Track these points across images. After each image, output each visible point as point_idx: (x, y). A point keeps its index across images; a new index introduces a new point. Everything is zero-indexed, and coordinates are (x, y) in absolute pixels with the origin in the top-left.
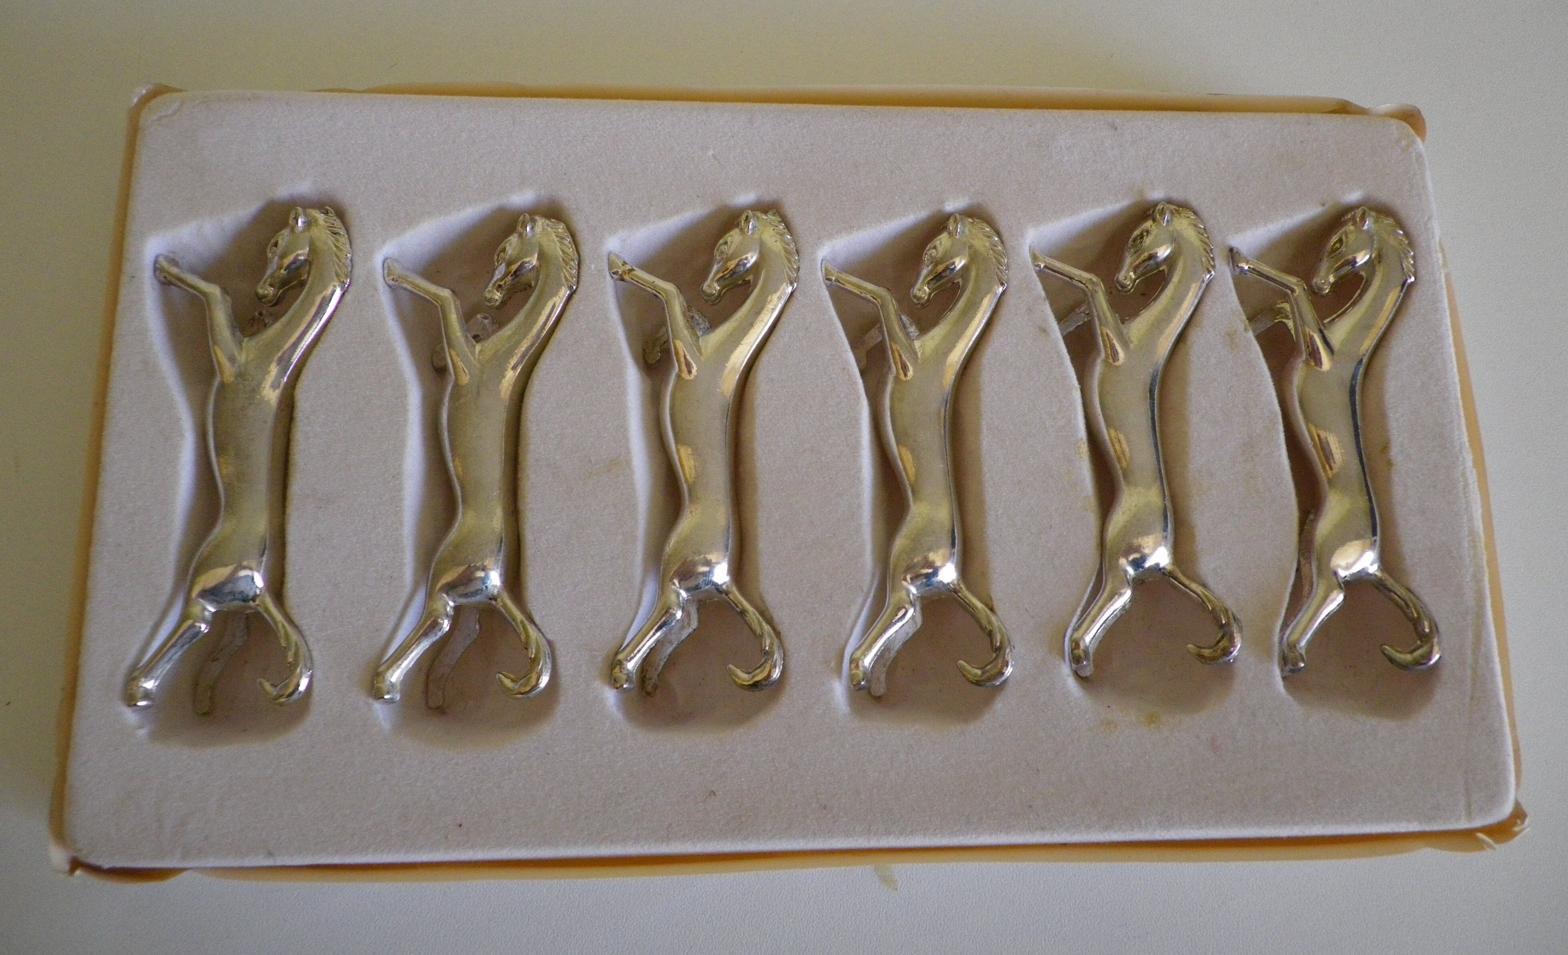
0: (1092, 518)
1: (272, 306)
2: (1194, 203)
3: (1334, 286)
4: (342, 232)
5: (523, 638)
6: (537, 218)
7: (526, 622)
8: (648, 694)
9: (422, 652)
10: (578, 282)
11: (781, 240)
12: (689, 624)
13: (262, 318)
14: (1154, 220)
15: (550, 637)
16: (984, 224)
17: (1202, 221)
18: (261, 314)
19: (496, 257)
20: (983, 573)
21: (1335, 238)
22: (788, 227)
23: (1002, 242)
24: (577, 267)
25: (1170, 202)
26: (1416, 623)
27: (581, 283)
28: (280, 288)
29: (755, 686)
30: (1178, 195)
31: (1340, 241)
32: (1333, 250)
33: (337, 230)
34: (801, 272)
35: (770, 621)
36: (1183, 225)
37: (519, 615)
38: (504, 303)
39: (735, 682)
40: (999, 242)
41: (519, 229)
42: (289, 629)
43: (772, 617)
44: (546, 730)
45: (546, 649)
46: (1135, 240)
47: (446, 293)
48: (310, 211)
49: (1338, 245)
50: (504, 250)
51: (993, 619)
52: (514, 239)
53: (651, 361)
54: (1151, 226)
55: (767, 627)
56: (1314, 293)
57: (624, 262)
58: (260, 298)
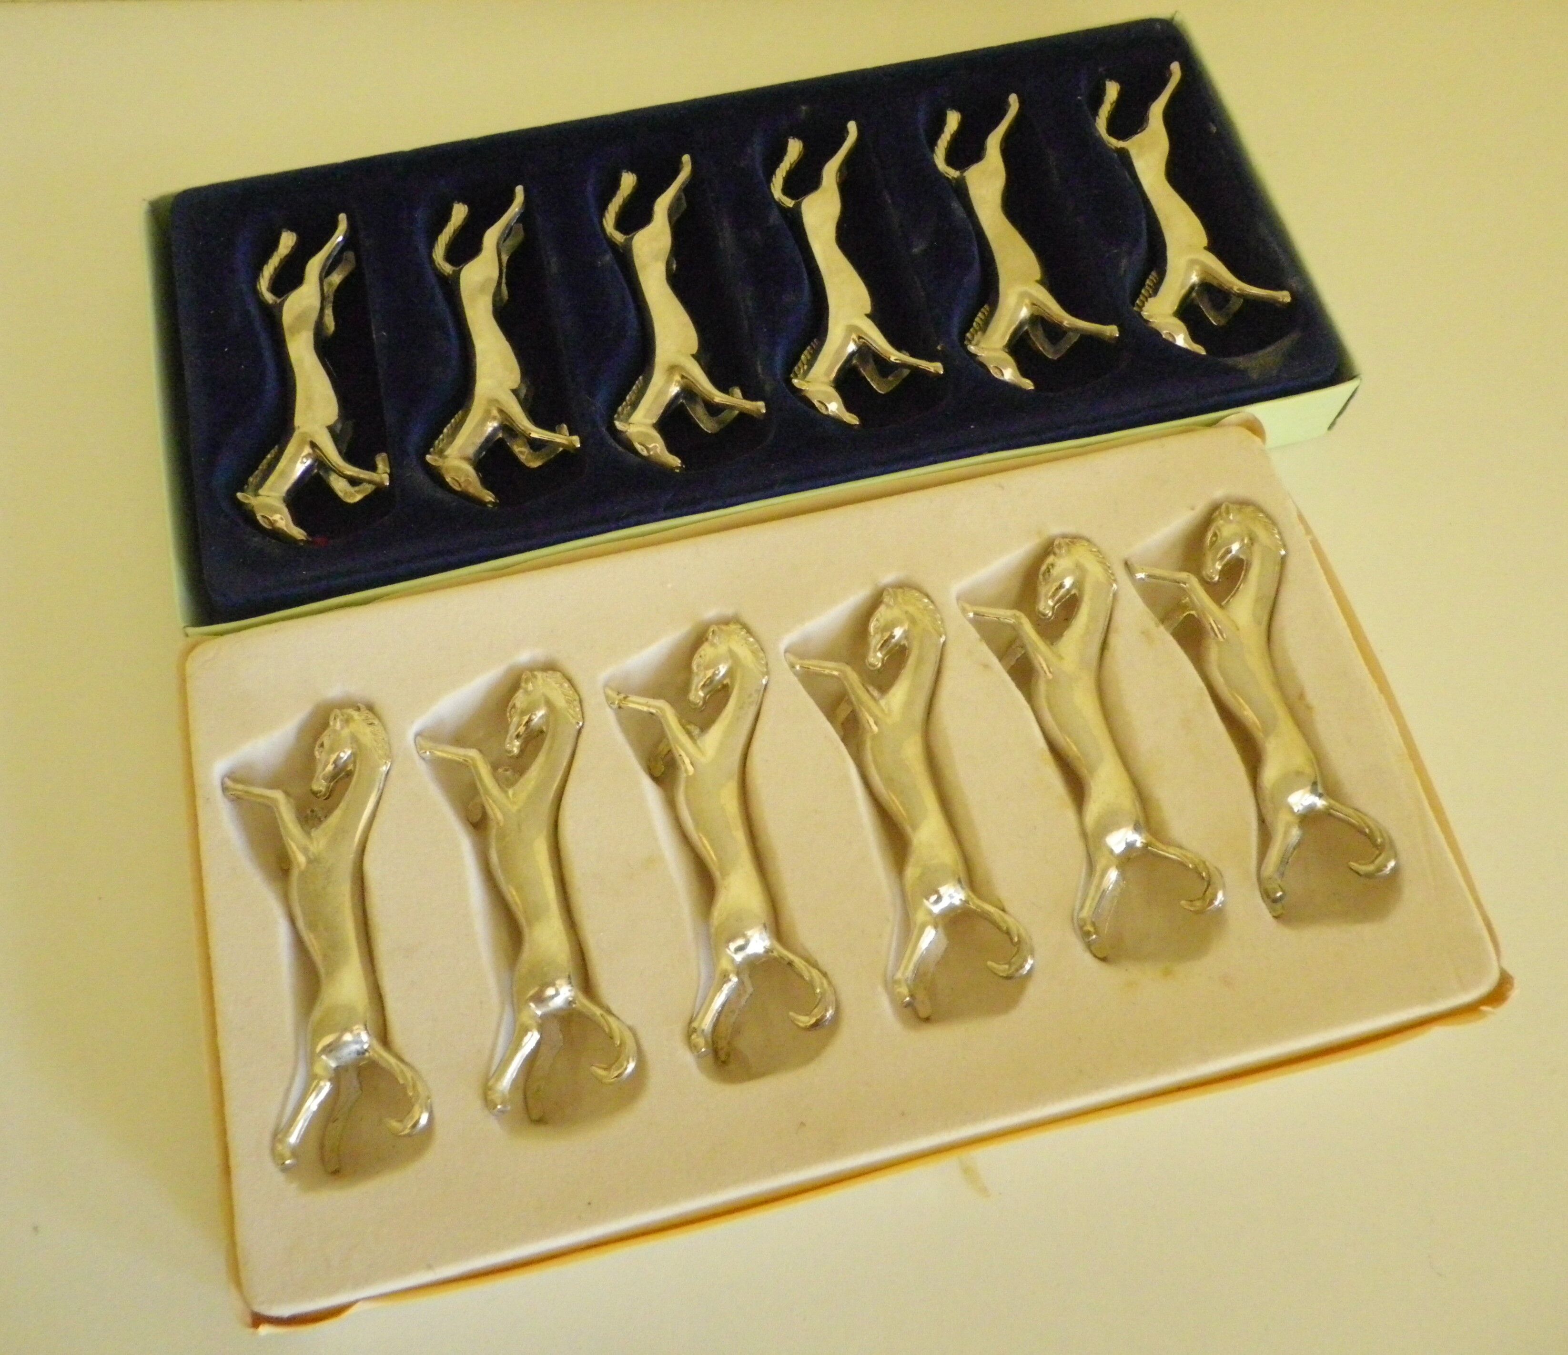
0: (1070, 814)
1: (326, 799)
2: (1085, 532)
3: (1222, 573)
4: (376, 722)
5: (607, 1030)
6: (536, 673)
7: (605, 1014)
8: (724, 1062)
9: (522, 1061)
10: (583, 718)
11: (746, 643)
12: (745, 992)
13: (315, 814)
14: (1055, 554)
15: (629, 1022)
16: (914, 591)
17: (1095, 545)
18: (312, 811)
19: (508, 714)
20: (988, 882)
21: (1209, 535)
22: (749, 632)
23: (932, 602)
24: (579, 705)
25: (1064, 536)
26: (1370, 837)
27: (587, 718)
28: (330, 782)
29: (816, 1025)
30: (1071, 529)
31: (1215, 535)
32: (1213, 543)
33: (371, 721)
34: (770, 665)
35: (815, 965)
36: (1081, 554)
37: (598, 1012)
38: (522, 750)
39: (798, 1026)
40: (930, 603)
41: (523, 685)
42: (402, 1066)
43: (816, 961)
44: (646, 1104)
45: (628, 1036)
46: (1044, 575)
47: (473, 753)
48: (345, 711)
49: (1214, 539)
50: (514, 706)
51: (1006, 917)
52: (520, 694)
53: (657, 774)
54: (1054, 560)
55: (815, 972)
56: (1206, 583)
57: (619, 692)
58: (315, 793)
